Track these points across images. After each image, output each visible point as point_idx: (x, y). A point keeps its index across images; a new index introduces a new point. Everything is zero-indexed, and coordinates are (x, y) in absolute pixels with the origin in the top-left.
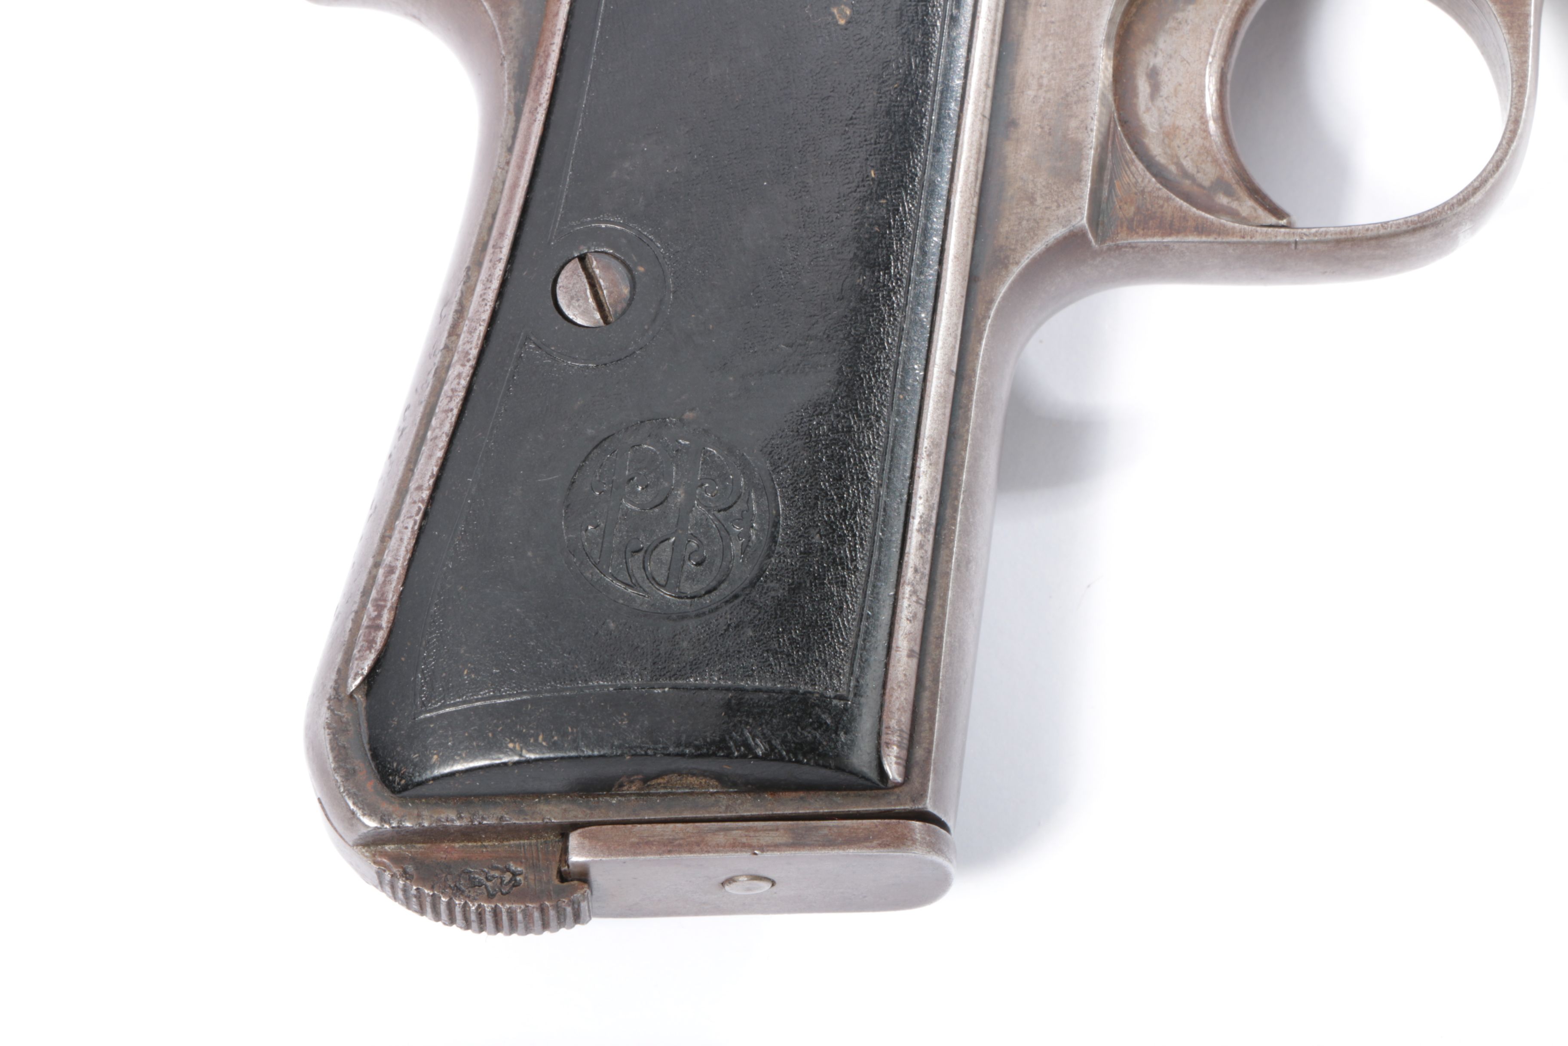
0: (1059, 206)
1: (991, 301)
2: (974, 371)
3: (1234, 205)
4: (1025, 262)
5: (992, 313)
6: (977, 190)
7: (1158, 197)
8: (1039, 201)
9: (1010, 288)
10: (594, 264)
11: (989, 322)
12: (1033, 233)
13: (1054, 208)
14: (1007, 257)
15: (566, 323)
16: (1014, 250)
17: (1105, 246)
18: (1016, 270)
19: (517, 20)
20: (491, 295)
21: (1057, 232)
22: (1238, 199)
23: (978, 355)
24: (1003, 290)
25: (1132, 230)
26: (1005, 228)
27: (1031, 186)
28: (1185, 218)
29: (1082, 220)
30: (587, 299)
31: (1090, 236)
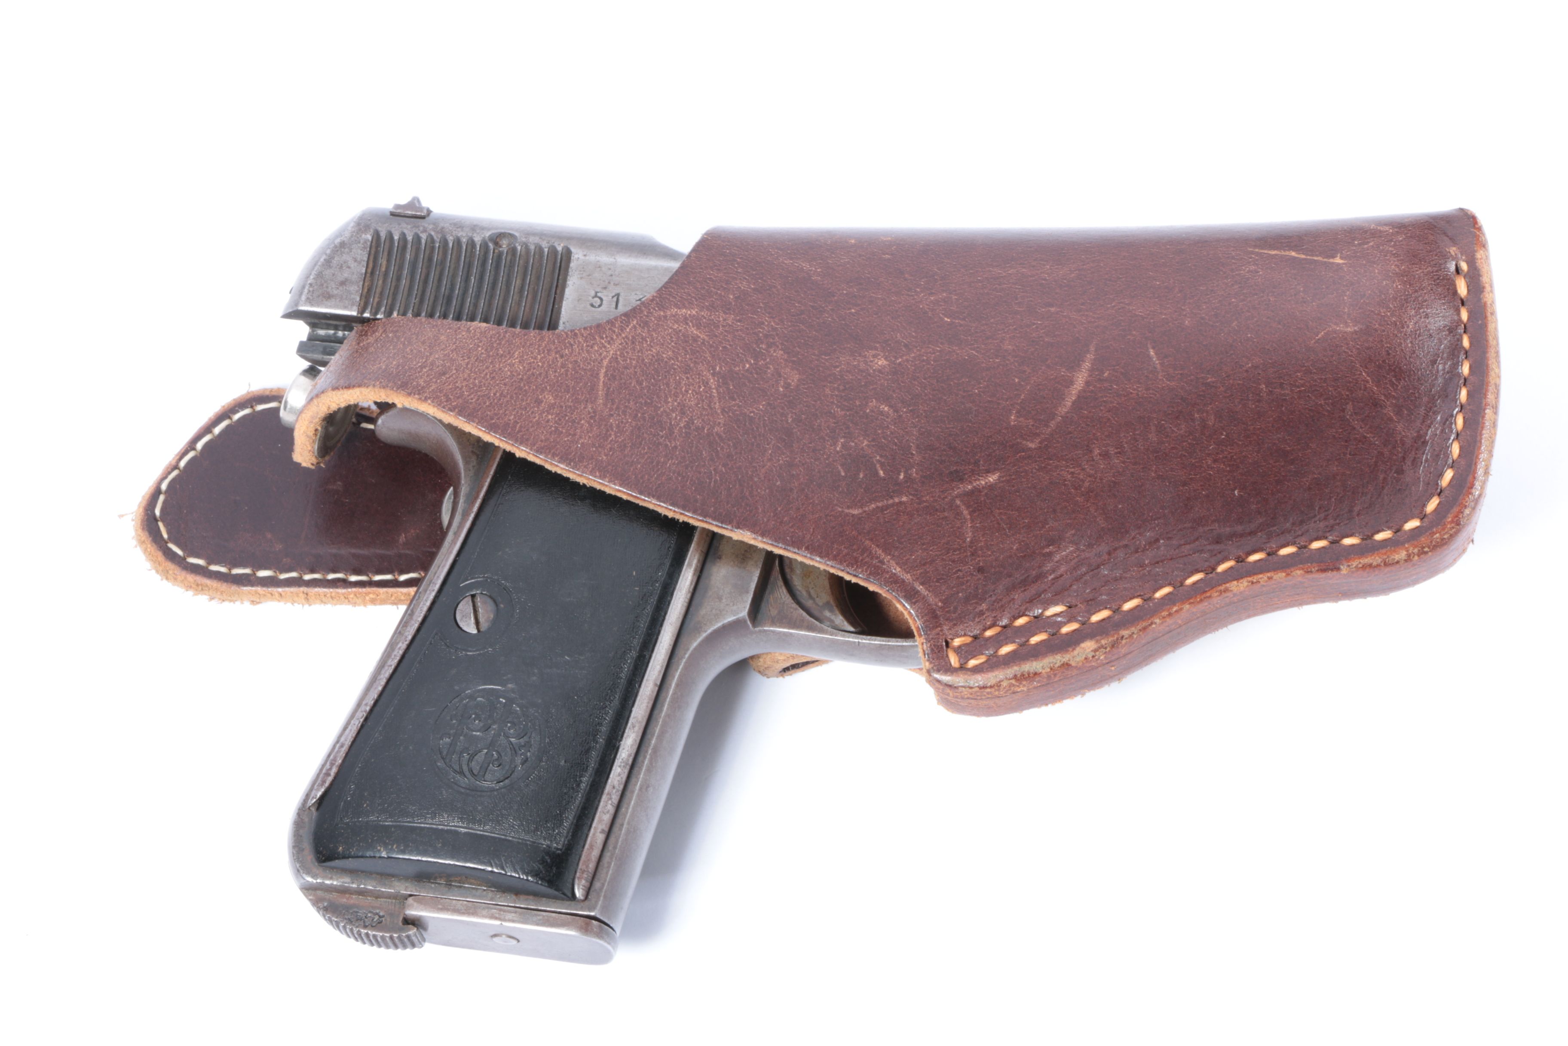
0: (734, 605)
1: (688, 649)
2: (671, 685)
3: (833, 617)
4: (709, 631)
5: (687, 656)
6: (691, 590)
7: (791, 607)
8: (724, 600)
9: (700, 645)
10: (478, 599)
11: (684, 660)
12: (718, 616)
13: (731, 604)
14: (701, 627)
15: (457, 629)
16: (705, 624)
17: (757, 629)
18: (704, 635)
19: (473, 467)
20: (425, 609)
21: (731, 619)
22: (835, 615)
23: (674, 677)
24: (695, 644)
25: (773, 623)
26: (703, 612)
27: (721, 591)
28: (803, 620)
29: (744, 613)
30: (470, 618)
31: (749, 622)
